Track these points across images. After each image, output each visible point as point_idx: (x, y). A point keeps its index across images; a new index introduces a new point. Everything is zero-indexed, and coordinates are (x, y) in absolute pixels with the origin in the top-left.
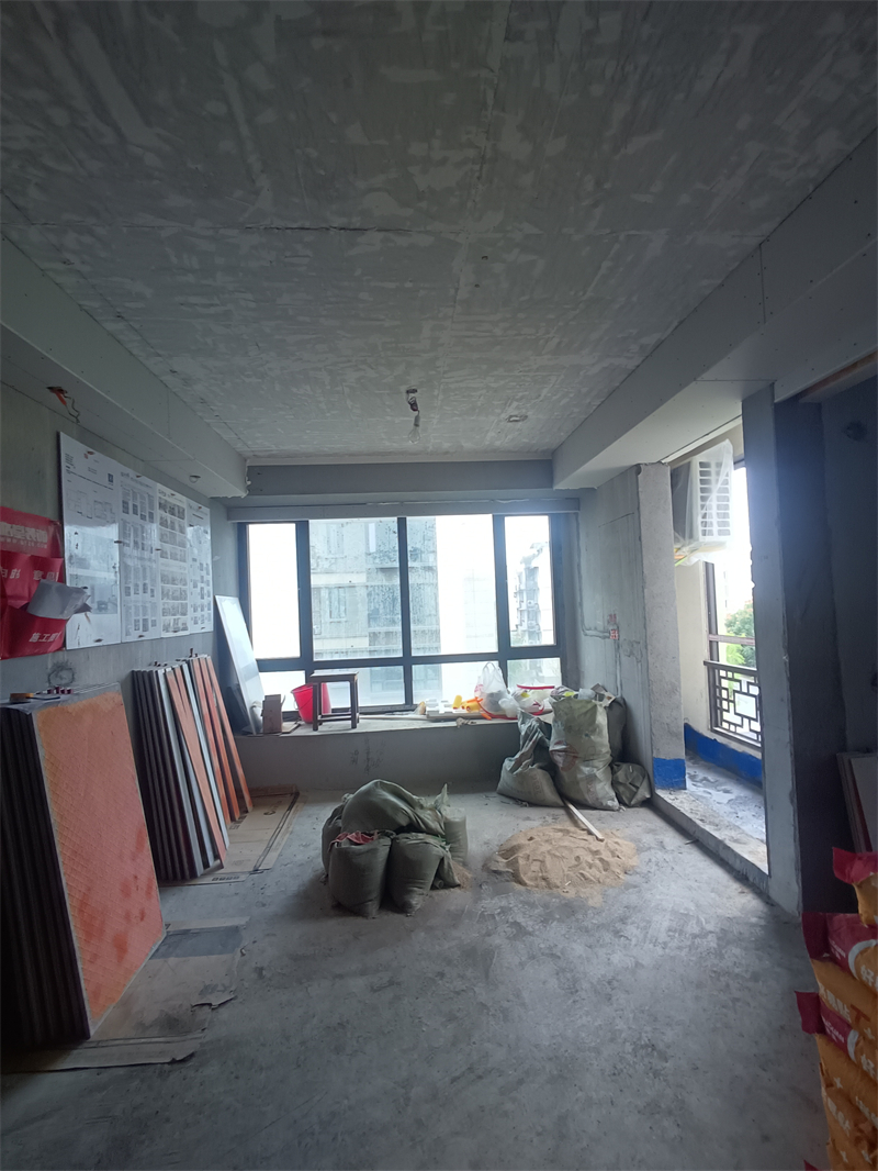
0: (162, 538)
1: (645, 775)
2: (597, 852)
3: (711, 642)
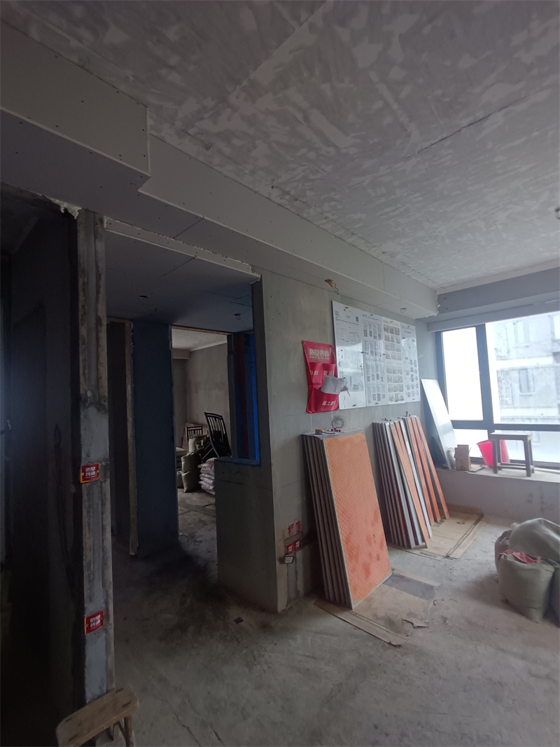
0: (386, 348)
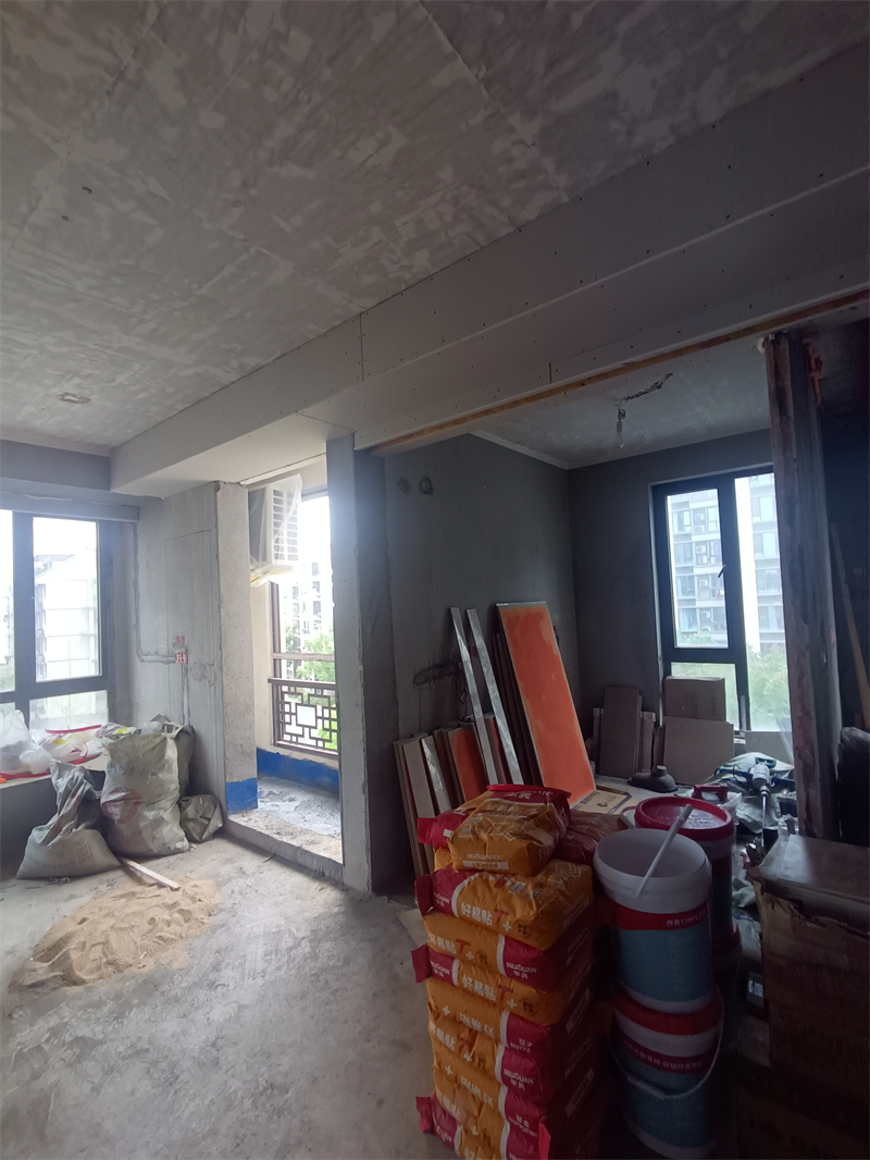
1: (216, 803)
2: (174, 905)
3: (275, 660)
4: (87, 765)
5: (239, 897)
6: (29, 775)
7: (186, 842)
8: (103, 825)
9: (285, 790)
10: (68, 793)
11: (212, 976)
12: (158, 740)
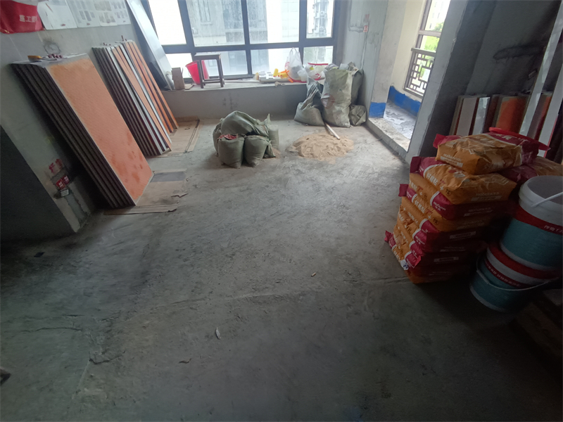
1: (365, 111)
2: (336, 144)
3: (420, 35)
4: (319, 82)
5: (360, 150)
6: (300, 81)
7: (349, 124)
8: (321, 108)
9: (401, 114)
10: (311, 91)
11: (340, 170)
12: (344, 74)
